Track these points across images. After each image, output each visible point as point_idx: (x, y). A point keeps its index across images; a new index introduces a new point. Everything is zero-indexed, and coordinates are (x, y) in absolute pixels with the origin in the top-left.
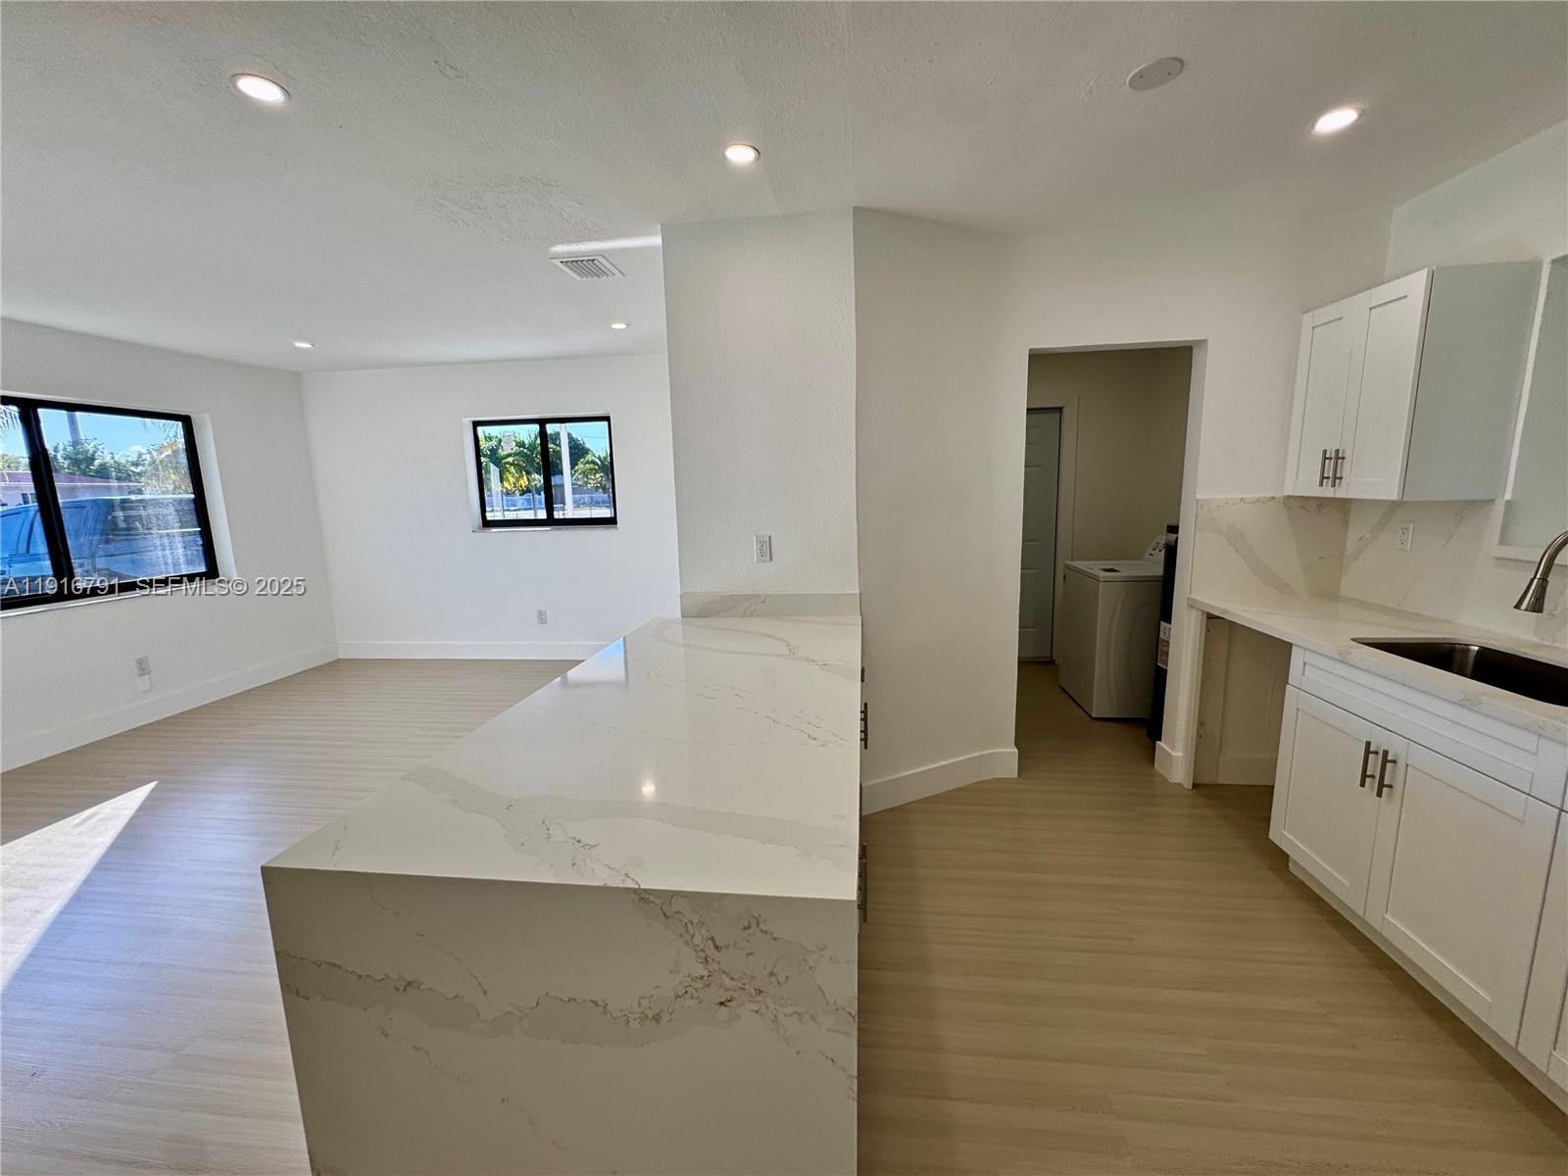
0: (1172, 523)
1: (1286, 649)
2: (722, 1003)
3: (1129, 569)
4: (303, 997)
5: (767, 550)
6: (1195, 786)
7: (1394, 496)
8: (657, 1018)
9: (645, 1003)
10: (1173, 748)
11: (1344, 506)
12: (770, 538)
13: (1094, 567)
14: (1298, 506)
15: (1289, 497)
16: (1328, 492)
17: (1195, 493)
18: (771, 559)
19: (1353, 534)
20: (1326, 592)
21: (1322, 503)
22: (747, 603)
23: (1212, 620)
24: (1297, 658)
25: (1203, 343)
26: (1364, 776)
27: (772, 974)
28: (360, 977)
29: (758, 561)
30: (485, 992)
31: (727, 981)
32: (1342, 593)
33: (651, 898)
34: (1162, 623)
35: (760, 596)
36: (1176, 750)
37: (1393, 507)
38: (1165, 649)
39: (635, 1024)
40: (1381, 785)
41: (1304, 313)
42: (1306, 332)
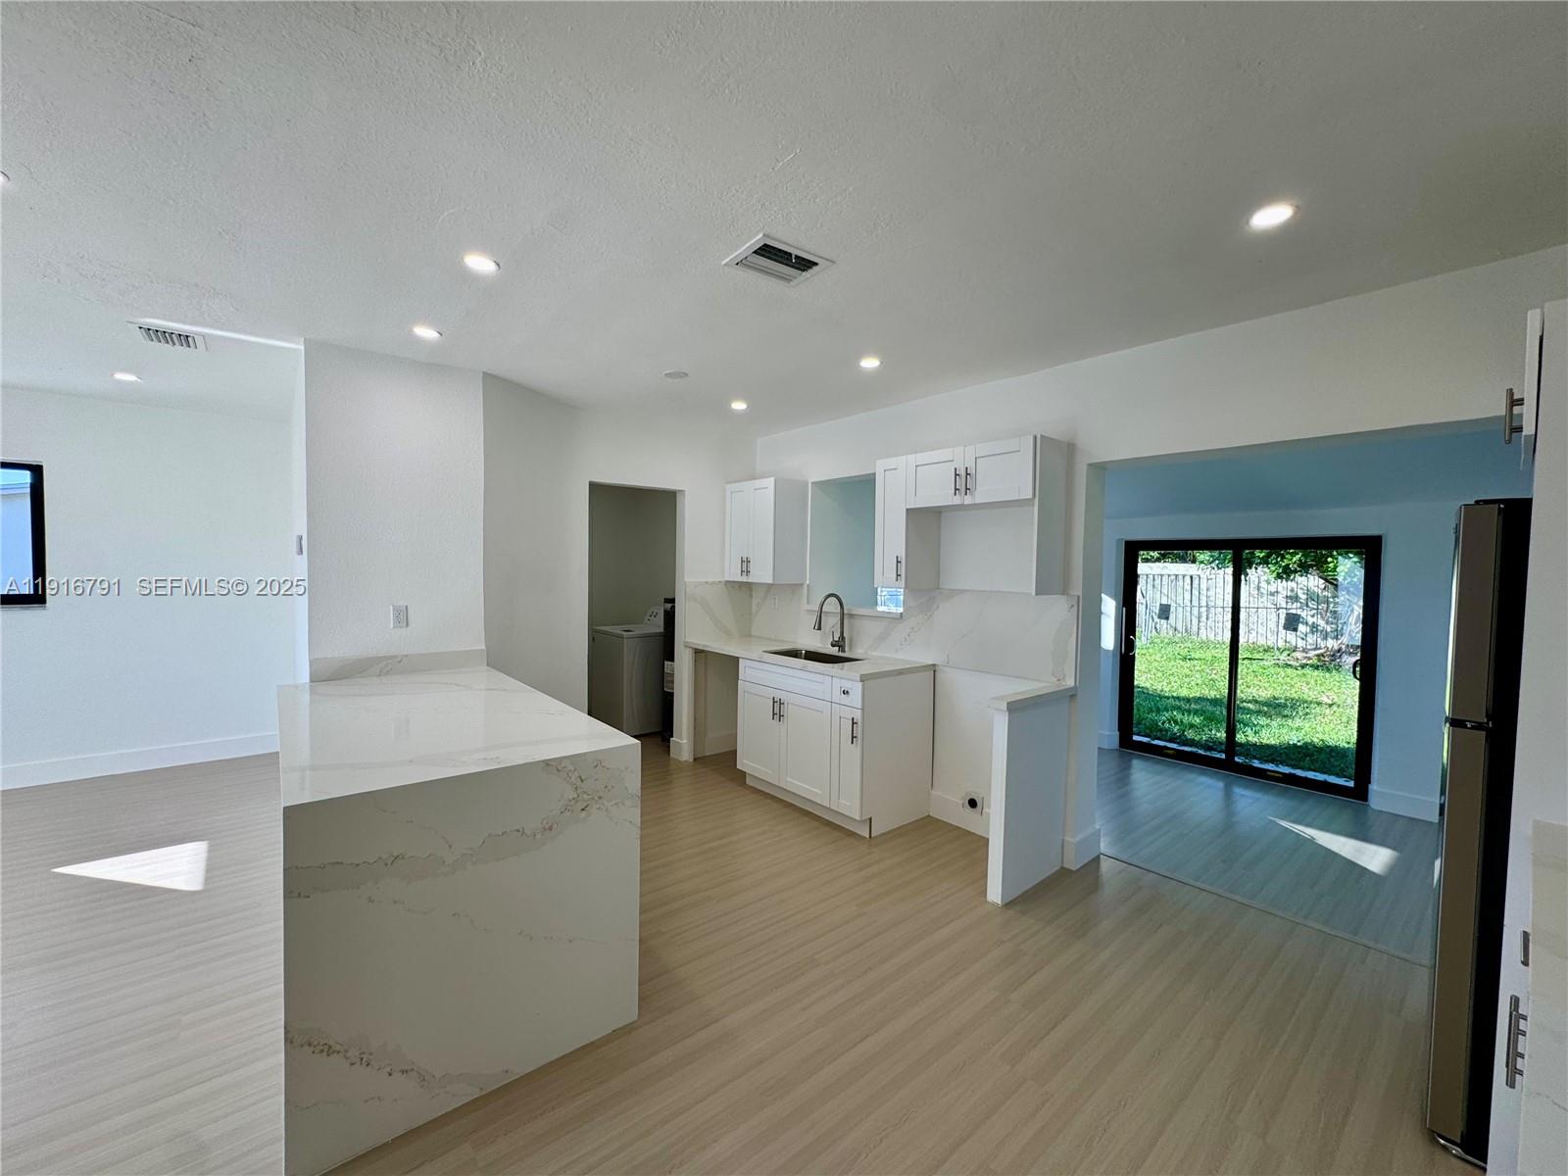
0: (671, 597)
1: (735, 660)
2: (583, 810)
3: (639, 630)
4: (305, 897)
5: (403, 617)
6: (695, 759)
7: (771, 582)
8: (550, 829)
9: (545, 822)
10: (681, 738)
11: (749, 586)
12: (407, 607)
13: (617, 630)
14: (731, 585)
15: (727, 582)
16: (744, 579)
17: (683, 577)
18: (407, 625)
19: (754, 602)
20: (746, 635)
21: (741, 584)
22: (385, 663)
23: (699, 653)
24: (742, 663)
25: (683, 491)
26: (774, 714)
27: (606, 787)
28: (358, 865)
29: (394, 627)
30: (450, 846)
31: (585, 796)
32: (753, 633)
33: (552, 763)
34: (666, 663)
35: (395, 657)
36: (683, 741)
37: (770, 586)
38: (670, 679)
39: (538, 836)
40: (780, 716)
41: (728, 483)
42: (728, 493)
